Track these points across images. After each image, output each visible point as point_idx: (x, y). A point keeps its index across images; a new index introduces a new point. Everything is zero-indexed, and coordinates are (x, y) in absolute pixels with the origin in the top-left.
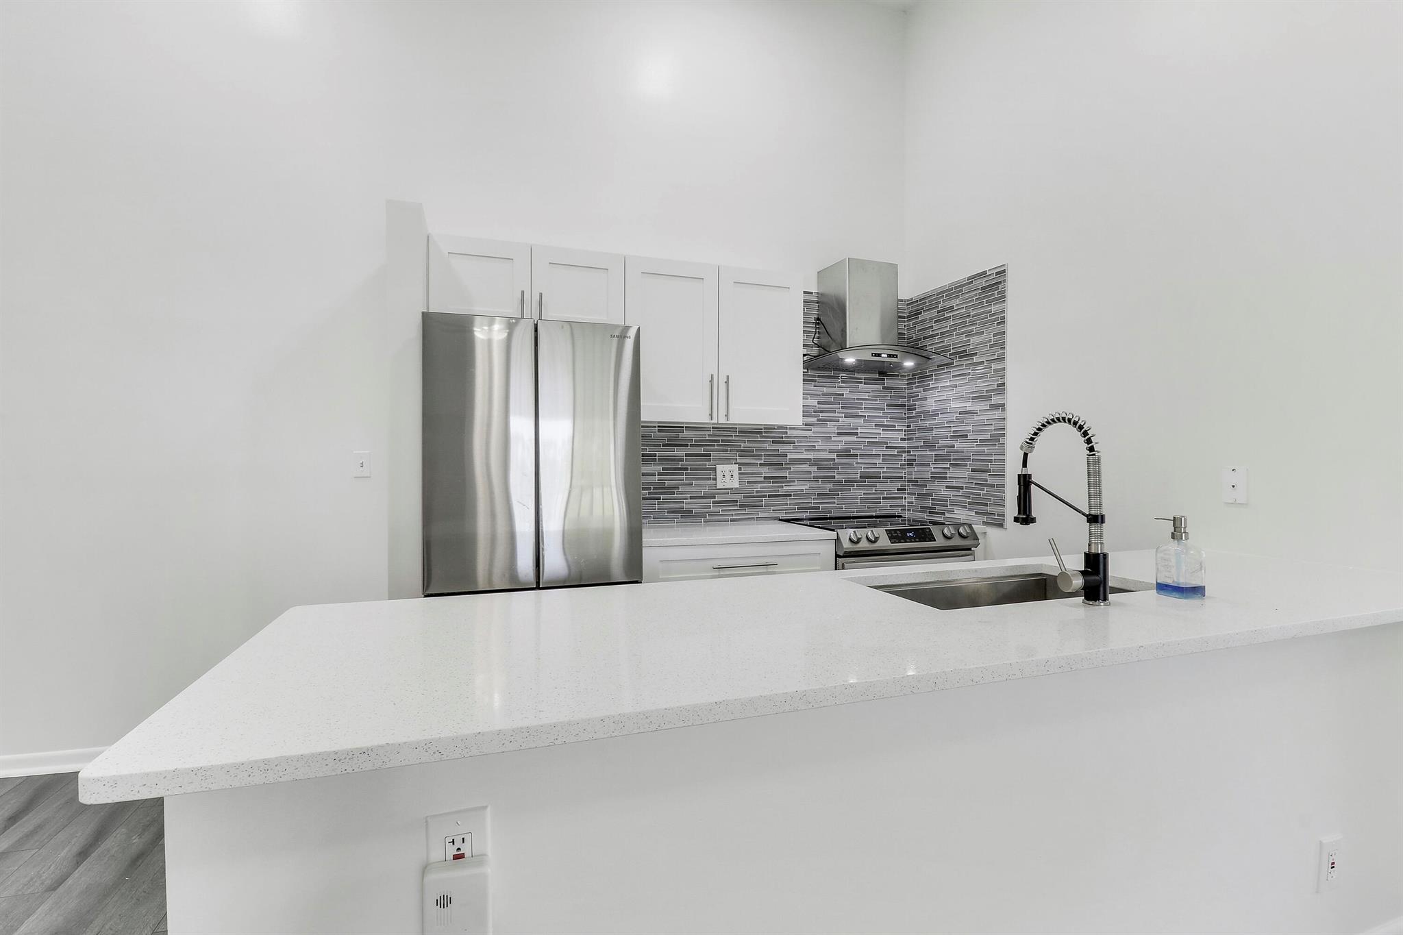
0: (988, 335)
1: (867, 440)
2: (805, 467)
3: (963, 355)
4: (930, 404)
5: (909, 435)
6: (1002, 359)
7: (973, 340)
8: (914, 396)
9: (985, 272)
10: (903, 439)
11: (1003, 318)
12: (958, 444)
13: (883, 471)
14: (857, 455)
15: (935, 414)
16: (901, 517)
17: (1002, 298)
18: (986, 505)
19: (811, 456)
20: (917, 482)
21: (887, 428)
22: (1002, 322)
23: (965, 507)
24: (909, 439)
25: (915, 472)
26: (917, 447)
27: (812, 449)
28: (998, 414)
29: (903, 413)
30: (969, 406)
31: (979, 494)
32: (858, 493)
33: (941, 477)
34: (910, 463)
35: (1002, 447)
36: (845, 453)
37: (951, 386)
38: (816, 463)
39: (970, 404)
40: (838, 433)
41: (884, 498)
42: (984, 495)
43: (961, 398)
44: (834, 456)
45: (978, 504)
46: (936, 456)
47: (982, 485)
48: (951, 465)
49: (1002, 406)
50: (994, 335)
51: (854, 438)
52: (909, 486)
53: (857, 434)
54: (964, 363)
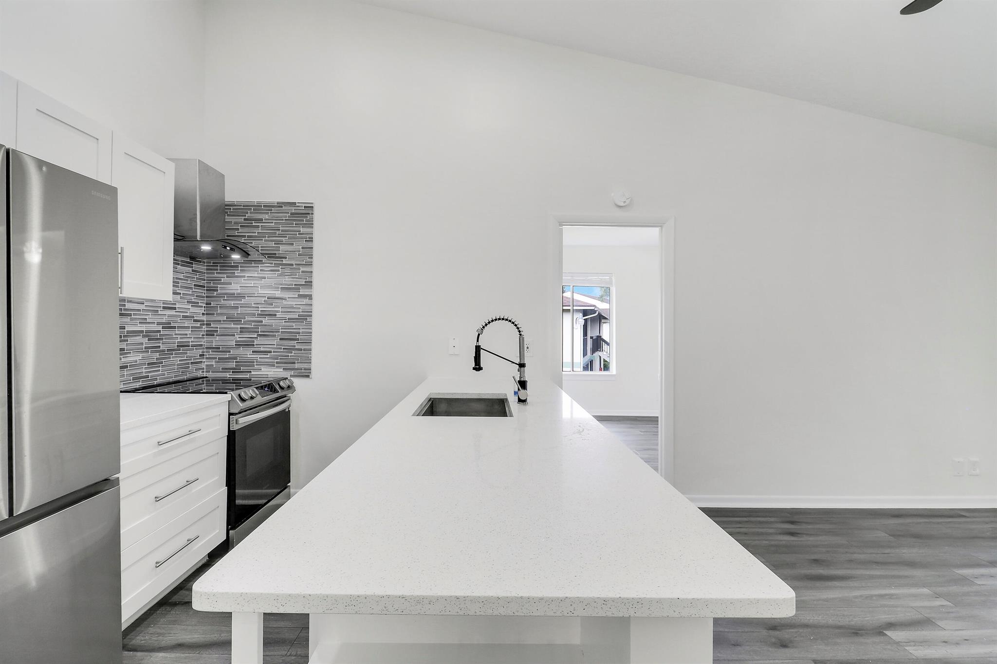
0: (298, 246)
1: (182, 314)
2: (139, 339)
3: (271, 256)
4: (235, 287)
5: (209, 309)
6: (310, 264)
7: (282, 247)
8: (217, 280)
9: (295, 203)
10: (203, 314)
11: (312, 238)
12: (266, 321)
13: (191, 341)
14: (174, 327)
15: (240, 296)
16: (206, 377)
17: (310, 225)
18: (294, 363)
19: (143, 328)
20: (219, 348)
21: (195, 304)
22: (311, 240)
23: (274, 366)
24: (207, 314)
25: (216, 341)
26: (220, 321)
27: (144, 322)
28: (306, 301)
29: (203, 292)
30: (278, 293)
31: (288, 356)
32: (176, 360)
33: (249, 344)
34: (210, 334)
35: (310, 324)
36: (168, 326)
37: (259, 277)
38: (148, 334)
39: (279, 292)
40: (164, 308)
41: (192, 363)
42: (292, 356)
43: (269, 287)
44: (160, 328)
45: (286, 363)
46: (241, 328)
47: (290, 350)
48: (258, 335)
49: (310, 297)
50: (303, 248)
51: (172, 312)
52: (207, 352)
53: (175, 308)
54: (274, 262)
